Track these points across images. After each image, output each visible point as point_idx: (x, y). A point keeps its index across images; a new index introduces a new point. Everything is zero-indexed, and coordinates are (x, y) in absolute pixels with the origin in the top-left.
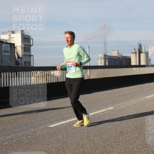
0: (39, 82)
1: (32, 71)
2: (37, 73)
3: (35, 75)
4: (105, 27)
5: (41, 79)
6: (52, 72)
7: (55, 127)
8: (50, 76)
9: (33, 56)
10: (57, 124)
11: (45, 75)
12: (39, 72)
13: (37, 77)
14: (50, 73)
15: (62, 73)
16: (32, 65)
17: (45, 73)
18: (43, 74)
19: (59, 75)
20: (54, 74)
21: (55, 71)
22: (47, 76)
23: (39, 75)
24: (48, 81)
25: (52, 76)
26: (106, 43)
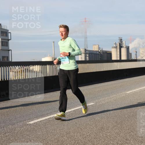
0: (18, 78)
1: (11, 66)
2: (15, 68)
3: (14, 70)
4: (85, 21)
5: (19, 74)
6: (31, 67)
7: (35, 123)
8: (29, 71)
9: (11, 50)
10: (36, 121)
11: (23, 70)
12: (17, 68)
13: (15, 72)
14: (29, 68)
15: (41, 68)
16: (10, 60)
17: (23, 68)
18: (22, 69)
19: (38, 70)
20: (33, 69)
21: (34, 66)
22: (25, 72)
23: (17, 70)
24: (27, 76)
25: (31, 71)
26: (87, 38)
